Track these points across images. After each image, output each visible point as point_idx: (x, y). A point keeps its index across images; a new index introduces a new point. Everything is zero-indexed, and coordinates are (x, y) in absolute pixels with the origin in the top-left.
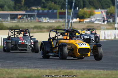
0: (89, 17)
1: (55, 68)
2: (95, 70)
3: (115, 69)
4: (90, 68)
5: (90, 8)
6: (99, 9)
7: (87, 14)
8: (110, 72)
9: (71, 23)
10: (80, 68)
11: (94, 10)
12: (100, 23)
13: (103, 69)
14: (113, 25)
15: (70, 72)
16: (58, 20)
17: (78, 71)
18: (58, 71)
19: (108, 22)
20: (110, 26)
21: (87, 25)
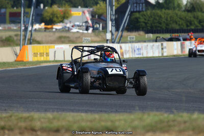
0: (62, 21)
1: (2, 110)
2: (72, 114)
3: (106, 112)
4: (63, 110)
5: (63, 5)
6: (80, 7)
7: (58, 16)
8: (97, 116)
9: (31, 31)
10: (46, 110)
11: (69, 9)
12: (81, 31)
13: (86, 112)
14: (102, 34)
15: (28, 117)
16: (7, 26)
17: (43, 115)
18: (8, 115)
19: (95, 29)
20: (97, 36)
21: (58, 35)
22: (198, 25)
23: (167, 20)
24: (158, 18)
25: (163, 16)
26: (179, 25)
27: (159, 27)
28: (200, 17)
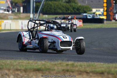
14: (18, 14)
19: (13, 12)
20: (15, 15)
22: (72, 10)
23: (55, 7)
24: (50, 6)
25: (53, 5)
26: (62, 10)
27: (50, 11)
28: (74, 6)
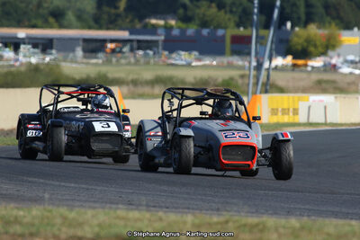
0: (324, 54)
1: (212, 210)
5: (327, 25)
6: (356, 29)
7: (318, 43)
9: (268, 70)
10: (289, 213)
11: (337, 32)
15: (257, 225)
21: (315, 77)
